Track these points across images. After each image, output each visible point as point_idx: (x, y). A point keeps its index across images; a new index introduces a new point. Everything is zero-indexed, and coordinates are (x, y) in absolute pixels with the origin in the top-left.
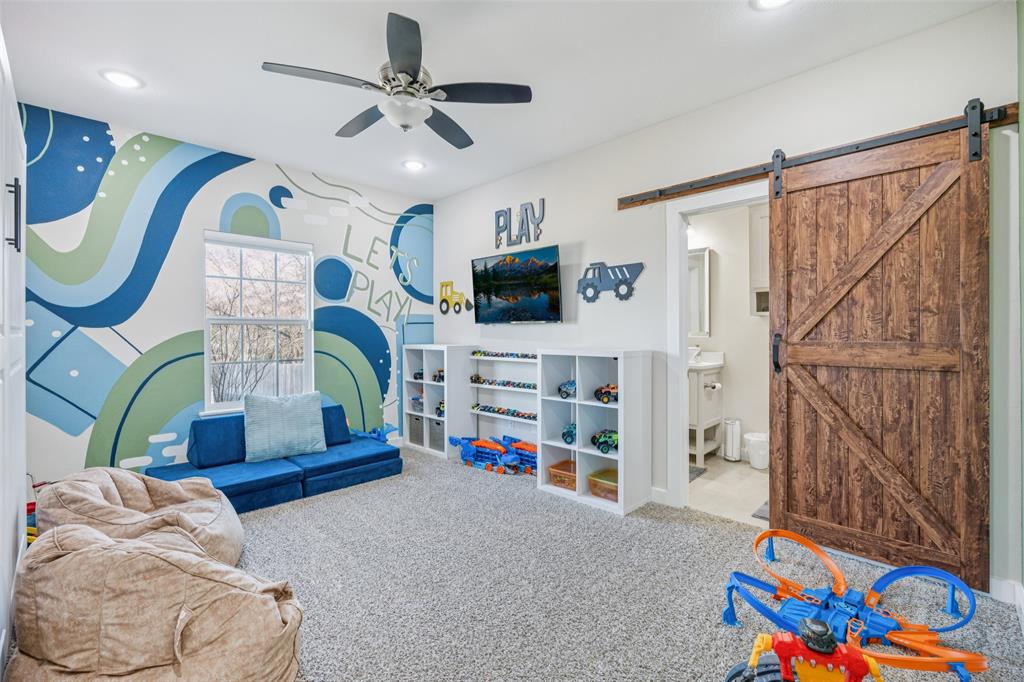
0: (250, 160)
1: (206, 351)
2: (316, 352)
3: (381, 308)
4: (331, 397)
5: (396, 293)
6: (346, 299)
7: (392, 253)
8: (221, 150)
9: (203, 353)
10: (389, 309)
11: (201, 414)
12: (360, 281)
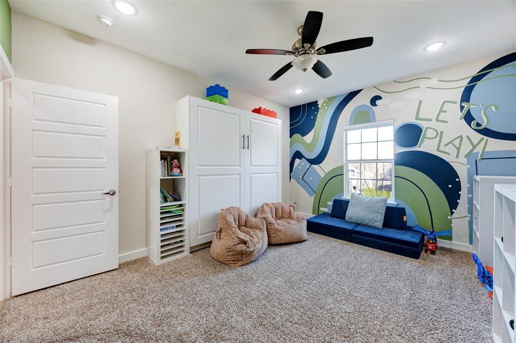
0: (361, 90)
1: (344, 173)
2: (395, 177)
3: (451, 149)
4: (406, 203)
5: (468, 137)
6: (418, 146)
7: (462, 108)
8: (349, 92)
9: (343, 174)
10: (459, 149)
11: (342, 198)
12: (430, 133)
